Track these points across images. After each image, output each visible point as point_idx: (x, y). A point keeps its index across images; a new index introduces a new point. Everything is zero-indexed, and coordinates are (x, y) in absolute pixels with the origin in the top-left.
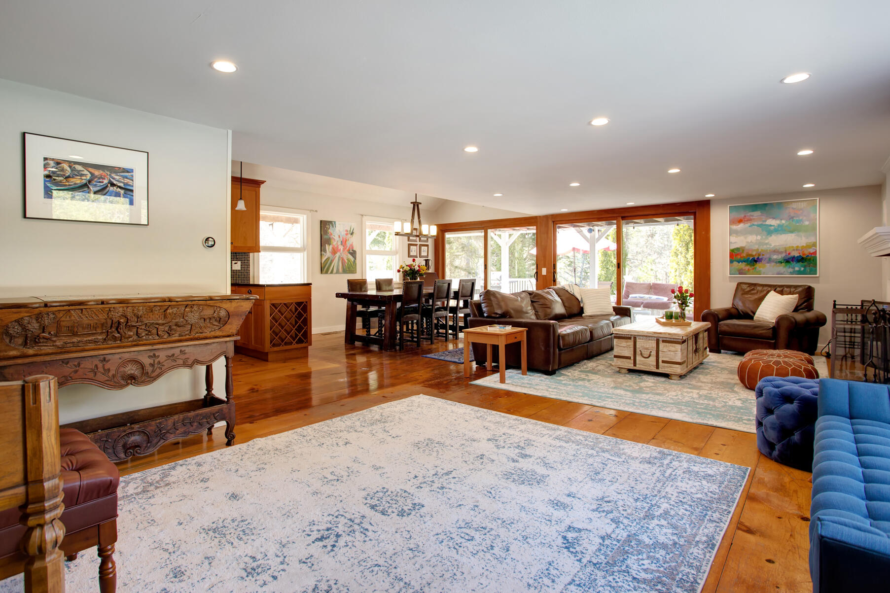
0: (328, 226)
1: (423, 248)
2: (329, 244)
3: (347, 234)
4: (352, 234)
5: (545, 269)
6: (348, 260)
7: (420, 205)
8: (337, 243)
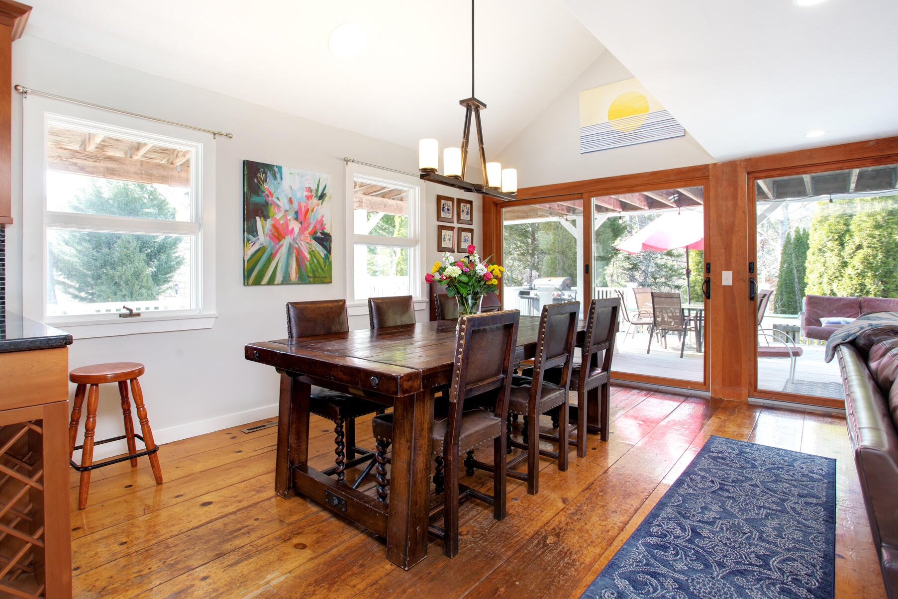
0: (261, 176)
1: (463, 234)
2: (265, 217)
3: (309, 198)
4: (322, 197)
5: (730, 273)
6: (312, 253)
7: (482, 112)
8: (285, 216)
